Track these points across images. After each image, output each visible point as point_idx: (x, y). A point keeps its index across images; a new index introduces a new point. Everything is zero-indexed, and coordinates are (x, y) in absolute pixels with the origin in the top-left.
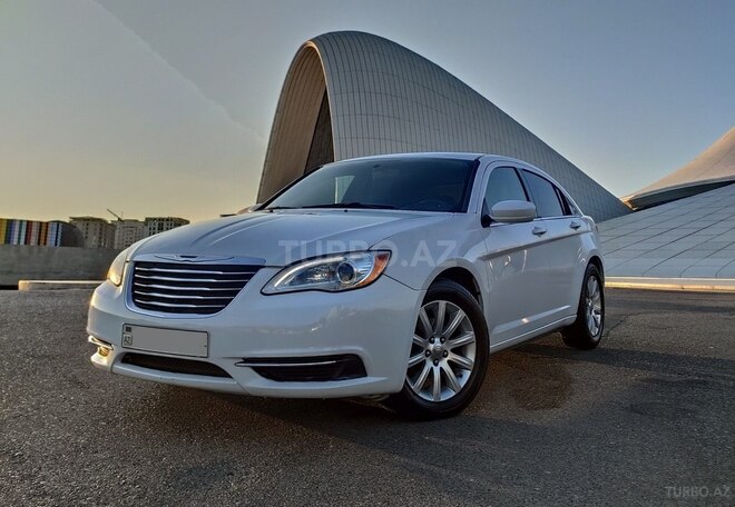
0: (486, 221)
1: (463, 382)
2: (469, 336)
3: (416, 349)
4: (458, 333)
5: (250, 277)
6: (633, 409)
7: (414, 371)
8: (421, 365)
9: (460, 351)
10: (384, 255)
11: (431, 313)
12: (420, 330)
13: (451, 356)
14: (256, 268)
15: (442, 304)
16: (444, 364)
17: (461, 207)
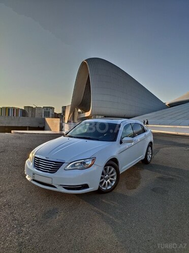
0: (121, 142)
1: (113, 184)
2: (115, 174)
3: (102, 178)
4: (112, 173)
5: (62, 165)
6: (153, 190)
7: (101, 183)
8: (103, 182)
9: (112, 177)
10: (94, 159)
11: (105, 169)
12: (103, 174)
13: (111, 179)
14: (63, 163)
15: (108, 167)
16: (109, 181)
17: (114, 140)
